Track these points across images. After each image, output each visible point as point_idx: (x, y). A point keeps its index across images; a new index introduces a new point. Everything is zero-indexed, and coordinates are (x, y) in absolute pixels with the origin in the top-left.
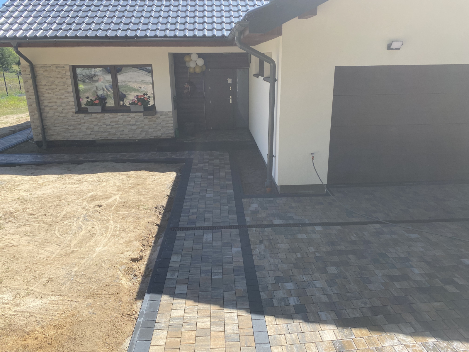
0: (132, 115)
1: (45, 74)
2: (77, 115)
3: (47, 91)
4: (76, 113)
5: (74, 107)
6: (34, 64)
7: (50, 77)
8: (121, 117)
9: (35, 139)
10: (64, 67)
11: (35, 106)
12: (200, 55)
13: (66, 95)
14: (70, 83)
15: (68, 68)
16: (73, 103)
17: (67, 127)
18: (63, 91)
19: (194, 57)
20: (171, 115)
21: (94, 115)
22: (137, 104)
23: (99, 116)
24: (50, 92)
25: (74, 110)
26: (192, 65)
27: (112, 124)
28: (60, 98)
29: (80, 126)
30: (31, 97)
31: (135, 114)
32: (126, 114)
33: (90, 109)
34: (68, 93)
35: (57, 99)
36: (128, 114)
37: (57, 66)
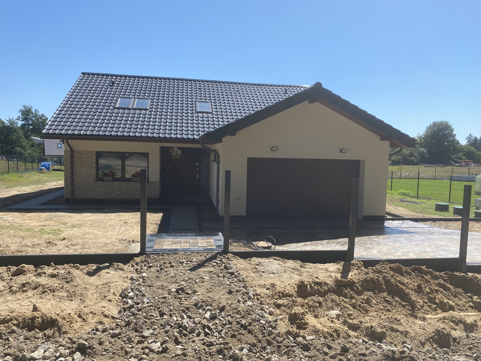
0: (133, 183)
1: (79, 156)
2: (96, 182)
3: (79, 167)
4: (96, 181)
5: (95, 177)
6: (73, 149)
7: (82, 158)
8: (125, 184)
9: (65, 197)
10: (92, 152)
11: (69, 175)
12: (179, 148)
13: (91, 169)
14: (95, 162)
15: (94, 153)
16: (95, 175)
17: (88, 189)
18: (89, 167)
19: (176, 149)
20: (158, 183)
21: (107, 183)
22: (137, 176)
23: (110, 183)
24: (80, 167)
25: (95, 179)
26: (174, 154)
27: (119, 188)
28: (87, 171)
29: (97, 190)
30: (68, 170)
31: (134, 183)
32: (129, 182)
33: (106, 178)
34: (92, 168)
35: (84, 171)
36: (130, 182)
37: (88, 152)
